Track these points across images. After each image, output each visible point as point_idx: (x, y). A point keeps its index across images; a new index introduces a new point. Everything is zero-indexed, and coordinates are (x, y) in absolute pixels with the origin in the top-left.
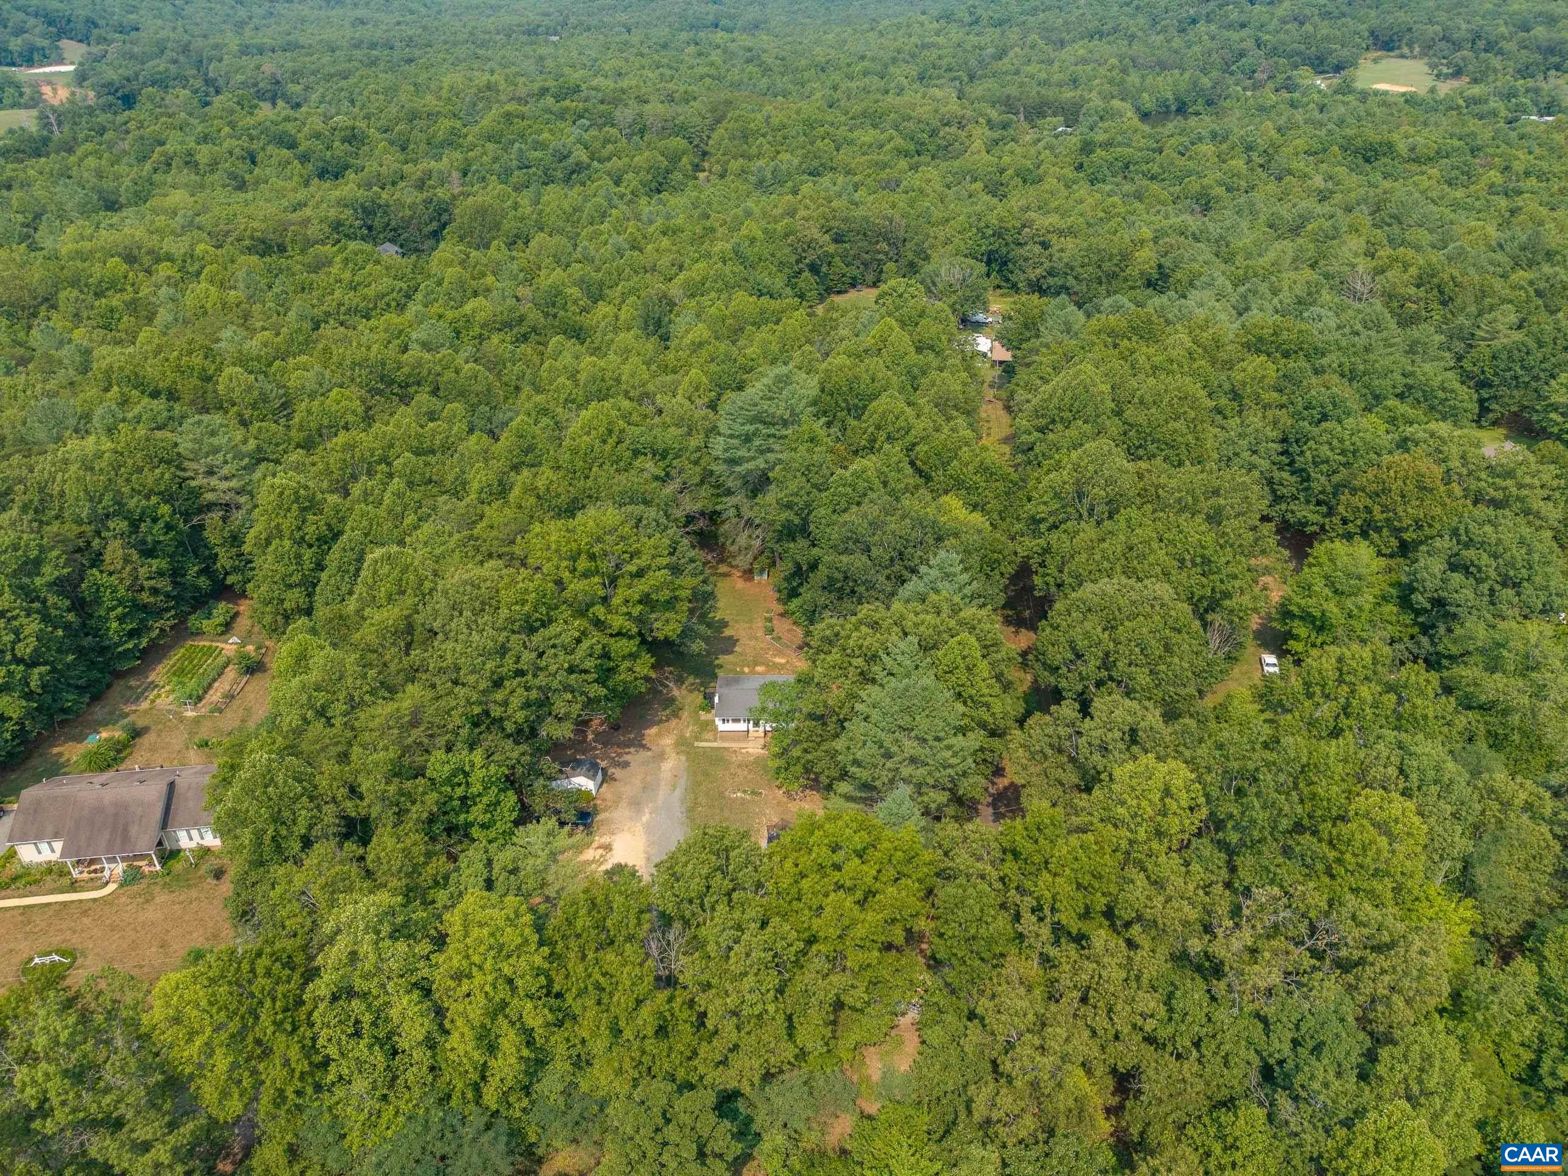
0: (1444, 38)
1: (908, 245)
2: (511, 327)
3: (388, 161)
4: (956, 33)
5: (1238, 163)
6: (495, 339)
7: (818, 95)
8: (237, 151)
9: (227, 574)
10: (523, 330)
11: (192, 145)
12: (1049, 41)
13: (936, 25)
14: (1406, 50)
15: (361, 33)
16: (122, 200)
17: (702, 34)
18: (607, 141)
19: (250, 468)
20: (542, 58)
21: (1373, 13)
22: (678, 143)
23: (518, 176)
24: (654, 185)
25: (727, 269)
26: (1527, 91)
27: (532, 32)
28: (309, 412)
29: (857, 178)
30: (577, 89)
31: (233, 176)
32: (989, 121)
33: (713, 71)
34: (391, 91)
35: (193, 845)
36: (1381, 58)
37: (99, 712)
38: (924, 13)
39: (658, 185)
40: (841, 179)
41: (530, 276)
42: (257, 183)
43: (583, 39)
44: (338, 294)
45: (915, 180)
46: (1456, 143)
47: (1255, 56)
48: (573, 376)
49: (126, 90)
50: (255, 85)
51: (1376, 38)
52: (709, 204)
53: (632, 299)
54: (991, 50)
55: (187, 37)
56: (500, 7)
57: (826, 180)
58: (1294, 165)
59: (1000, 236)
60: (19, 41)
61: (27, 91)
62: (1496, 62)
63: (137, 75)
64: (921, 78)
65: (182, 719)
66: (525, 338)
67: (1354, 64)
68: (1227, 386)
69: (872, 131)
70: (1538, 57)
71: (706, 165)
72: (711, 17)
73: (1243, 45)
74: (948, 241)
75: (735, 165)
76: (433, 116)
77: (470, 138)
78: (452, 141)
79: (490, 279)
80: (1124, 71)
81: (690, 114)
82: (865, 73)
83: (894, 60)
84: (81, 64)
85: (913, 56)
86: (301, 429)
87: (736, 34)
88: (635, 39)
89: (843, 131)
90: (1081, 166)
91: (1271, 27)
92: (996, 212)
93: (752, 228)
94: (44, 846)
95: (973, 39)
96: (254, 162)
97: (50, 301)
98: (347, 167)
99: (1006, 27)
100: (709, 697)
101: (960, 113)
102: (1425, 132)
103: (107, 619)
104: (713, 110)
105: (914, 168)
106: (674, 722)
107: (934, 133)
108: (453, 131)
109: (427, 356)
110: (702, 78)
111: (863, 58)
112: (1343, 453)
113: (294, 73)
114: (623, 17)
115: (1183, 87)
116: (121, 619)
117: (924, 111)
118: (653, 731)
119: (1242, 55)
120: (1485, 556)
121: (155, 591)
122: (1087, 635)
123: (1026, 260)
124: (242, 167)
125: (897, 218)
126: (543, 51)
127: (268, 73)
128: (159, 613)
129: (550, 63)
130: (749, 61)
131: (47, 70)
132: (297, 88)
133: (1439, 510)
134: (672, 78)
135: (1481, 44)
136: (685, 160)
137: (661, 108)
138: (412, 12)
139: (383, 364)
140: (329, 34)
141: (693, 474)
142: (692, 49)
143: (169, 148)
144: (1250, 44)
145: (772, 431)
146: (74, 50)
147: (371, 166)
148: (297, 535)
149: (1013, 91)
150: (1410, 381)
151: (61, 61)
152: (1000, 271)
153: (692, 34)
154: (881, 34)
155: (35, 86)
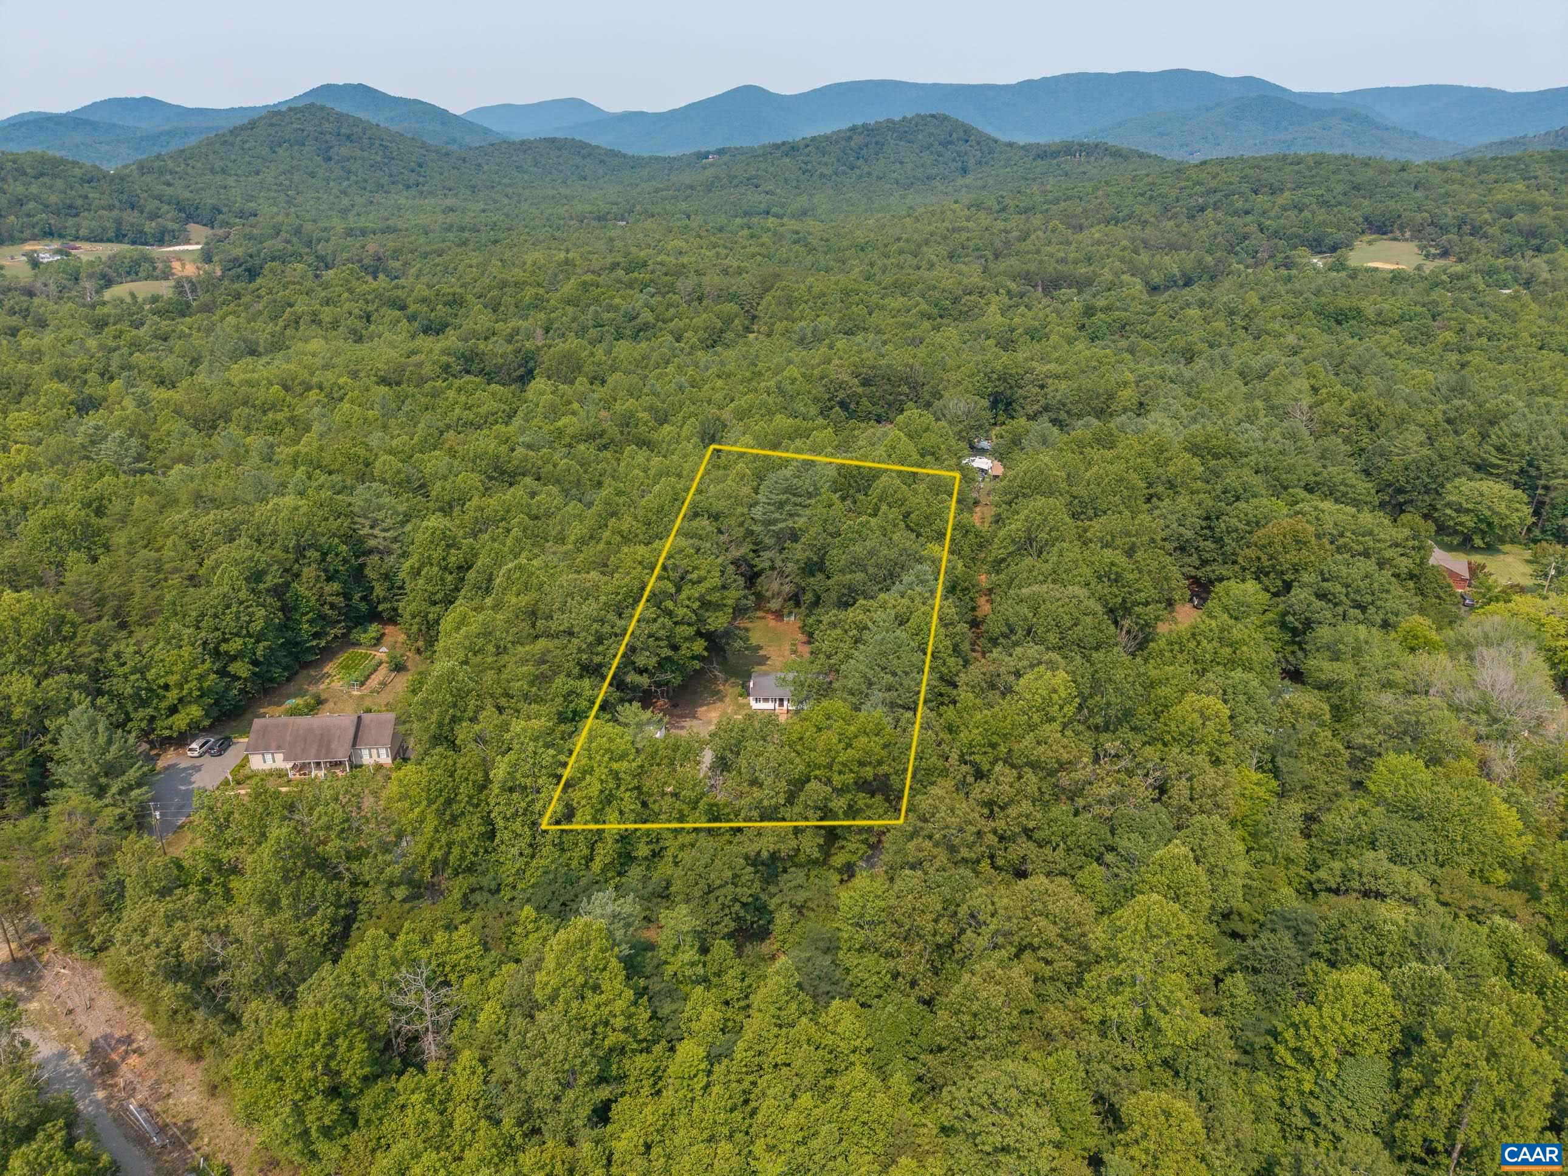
0: (1432, 223)
1: (926, 388)
2: (594, 439)
3: (483, 320)
4: (984, 219)
5: (1220, 325)
6: (582, 447)
7: (857, 270)
8: (356, 311)
9: (379, 603)
10: (604, 441)
11: (318, 306)
12: (1069, 226)
13: (967, 213)
14: (1398, 234)
15: (451, 218)
16: (261, 349)
17: (755, 220)
18: (670, 305)
19: (403, 523)
20: (612, 240)
21: (1366, 203)
22: (731, 307)
23: (593, 333)
24: (709, 342)
25: (770, 401)
26: (1506, 268)
27: (601, 218)
28: (443, 489)
29: (885, 337)
30: (645, 264)
31: (354, 332)
32: (1009, 292)
33: (763, 251)
34: (483, 266)
35: (372, 761)
36: (1375, 240)
37: (292, 688)
38: (956, 202)
39: (714, 340)
40: (871, 336)
41: (607, 404)
42: (371, 338)
43: (648, 224)
44: (457, 411)
45: (938, 338)
46: (1419, 309)
47: (1257, 240)
48: (646, 471)
49: (248, 265)
50: (360, 261)
51: (1370, 223)
52: (757, 356)
53: (693, 419)
54: (1016, 234)
55: (299, 222)
56: (573, 197)
57: (859, 338)
58: (1270, 326)
59: (1005, 381)
60: (154, 224)
61: (160, 265)
62: (1477, 243)
63: (259, 252)
64: (951, 257)
65: (350, 696)
66: (605, 447)
67: (1349, 246)
68: (1164, 478)
69: (901, 299)
70: (1519, 240)
71: (755, 327)
72: (763, 206)
73: (1246, 229)
74: (959, 383)
75: (780, 326)
76: (519, 285)
77: (552, 302)
78: (538, 304)
79: (575, 406)
80: (1136, 251)
81: (742, 284)
82: (901, 252)
83: (927, 242)
84: (207, 244)
85: (945, 238)
86: (437, 500)
87: (785, 220)
88: (694, 224)
89: (875, 298)
90: (1083, 326)
91: (1273, 214)
92: (1004, 360)
93: (793, 371)
94: (269, 757)
95: (1000, 225)
96: (368, 321)
97: (226, 417)
98: (447, 325)
99: (1030, 214)
100: (745, 686)
101: (981, 284)
102: (1392, 301)
103: (300, 623)
104: (763, 282)
105: (937, 328)
106: (719, 704)
107: (956, 301)
108: (537, 297)
109: (532, 453)
110: (753, 256)
111: (899, 239)
112: (1248, 524)
113: (395, 251)
114: (684, 206)
115: (1189, 265)
116: (311, 622)
117: (948, 283)
118: (704, 708)
119: (1245, 237)
120: (1338, 587)
121: (332, 606)
122: (1017, 614)
123: (1025, 398)
124: (359, 325)
125: (917, 366)
126: (612, 233)
127: (371, 252)
128: (334, 623)
129: (619, 244)
130: (795, 242)
131: (177, 248)
132: (397, 264)
133: (1313, 558)
134: (727, 256)
135: (1466, 228)
136: (737, 322)
137: (717, 280)
138: (496, 202)
139: (498, 458)
140: (423, 219)
141: (739, 532)
142: (745, 232)
143: (299, 308)
144: (1254, 228)
145: (799, 500)
146: (199, 232)
147: (467, 325)
148: (443, 564)
149: (1033, 267)
150: (1318, 479)
151: (188, 242)
152: (1005, 411)
153: (745, 220)
154: (917, 220)
155: (167, 261)
